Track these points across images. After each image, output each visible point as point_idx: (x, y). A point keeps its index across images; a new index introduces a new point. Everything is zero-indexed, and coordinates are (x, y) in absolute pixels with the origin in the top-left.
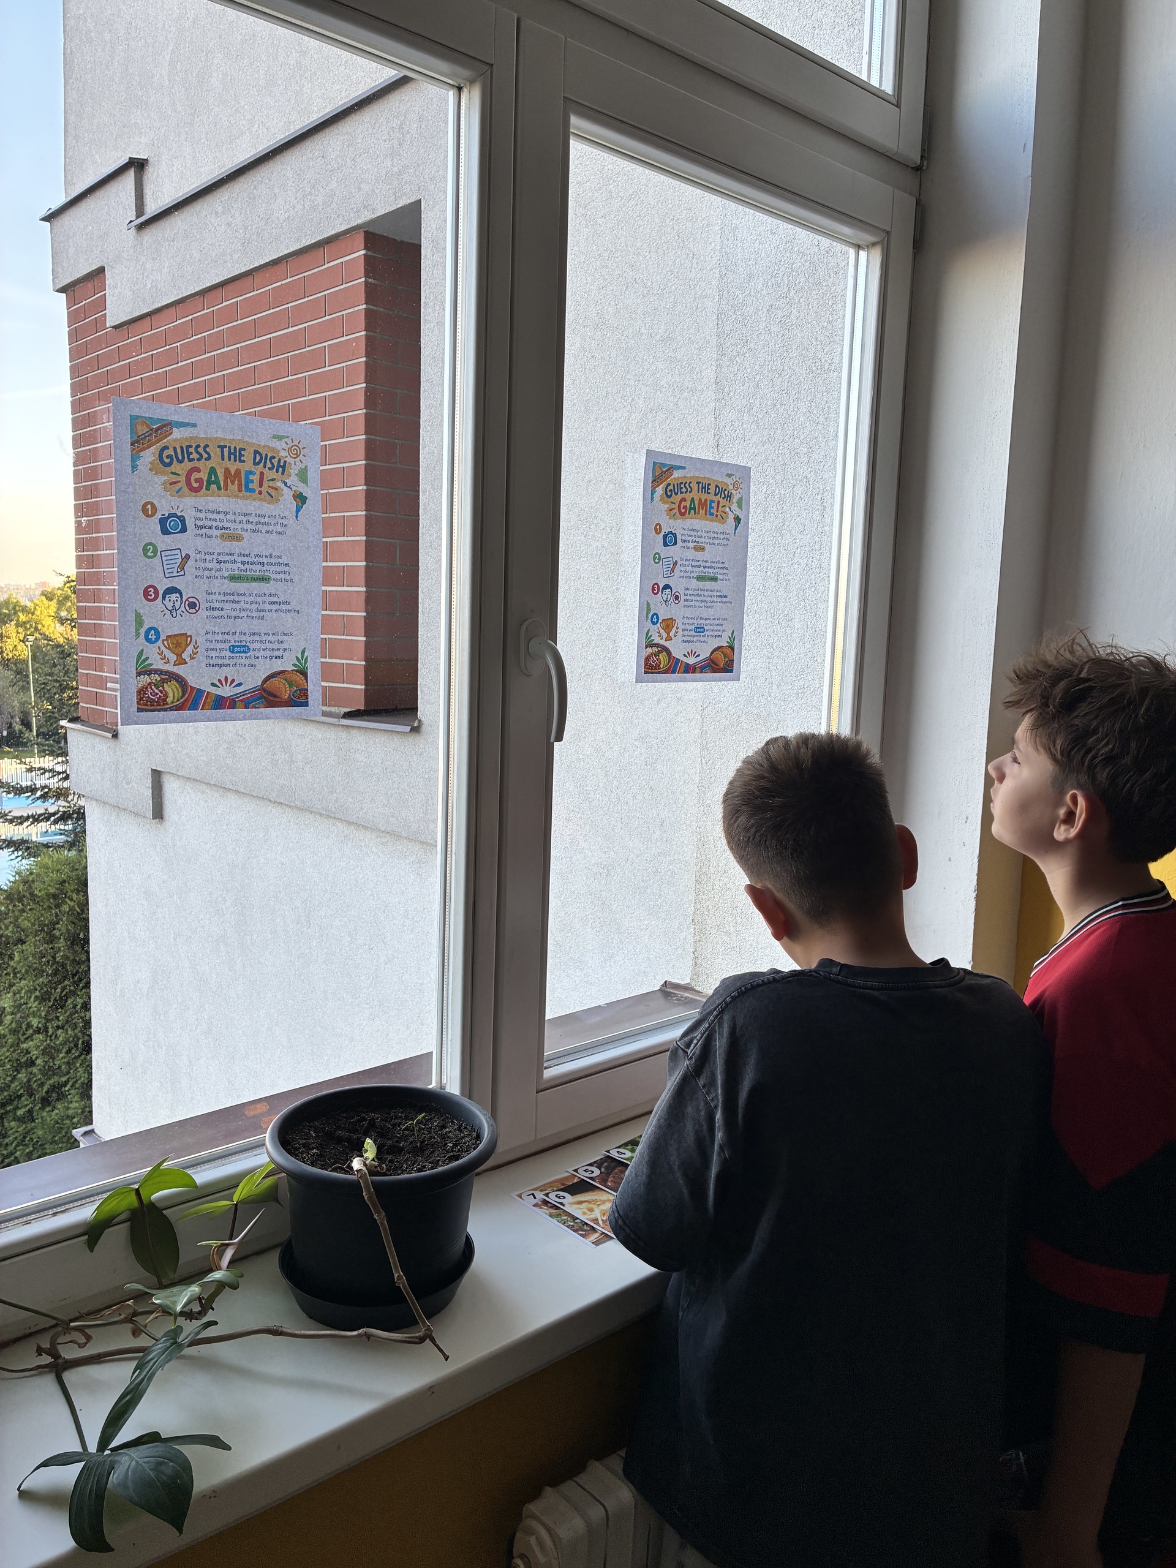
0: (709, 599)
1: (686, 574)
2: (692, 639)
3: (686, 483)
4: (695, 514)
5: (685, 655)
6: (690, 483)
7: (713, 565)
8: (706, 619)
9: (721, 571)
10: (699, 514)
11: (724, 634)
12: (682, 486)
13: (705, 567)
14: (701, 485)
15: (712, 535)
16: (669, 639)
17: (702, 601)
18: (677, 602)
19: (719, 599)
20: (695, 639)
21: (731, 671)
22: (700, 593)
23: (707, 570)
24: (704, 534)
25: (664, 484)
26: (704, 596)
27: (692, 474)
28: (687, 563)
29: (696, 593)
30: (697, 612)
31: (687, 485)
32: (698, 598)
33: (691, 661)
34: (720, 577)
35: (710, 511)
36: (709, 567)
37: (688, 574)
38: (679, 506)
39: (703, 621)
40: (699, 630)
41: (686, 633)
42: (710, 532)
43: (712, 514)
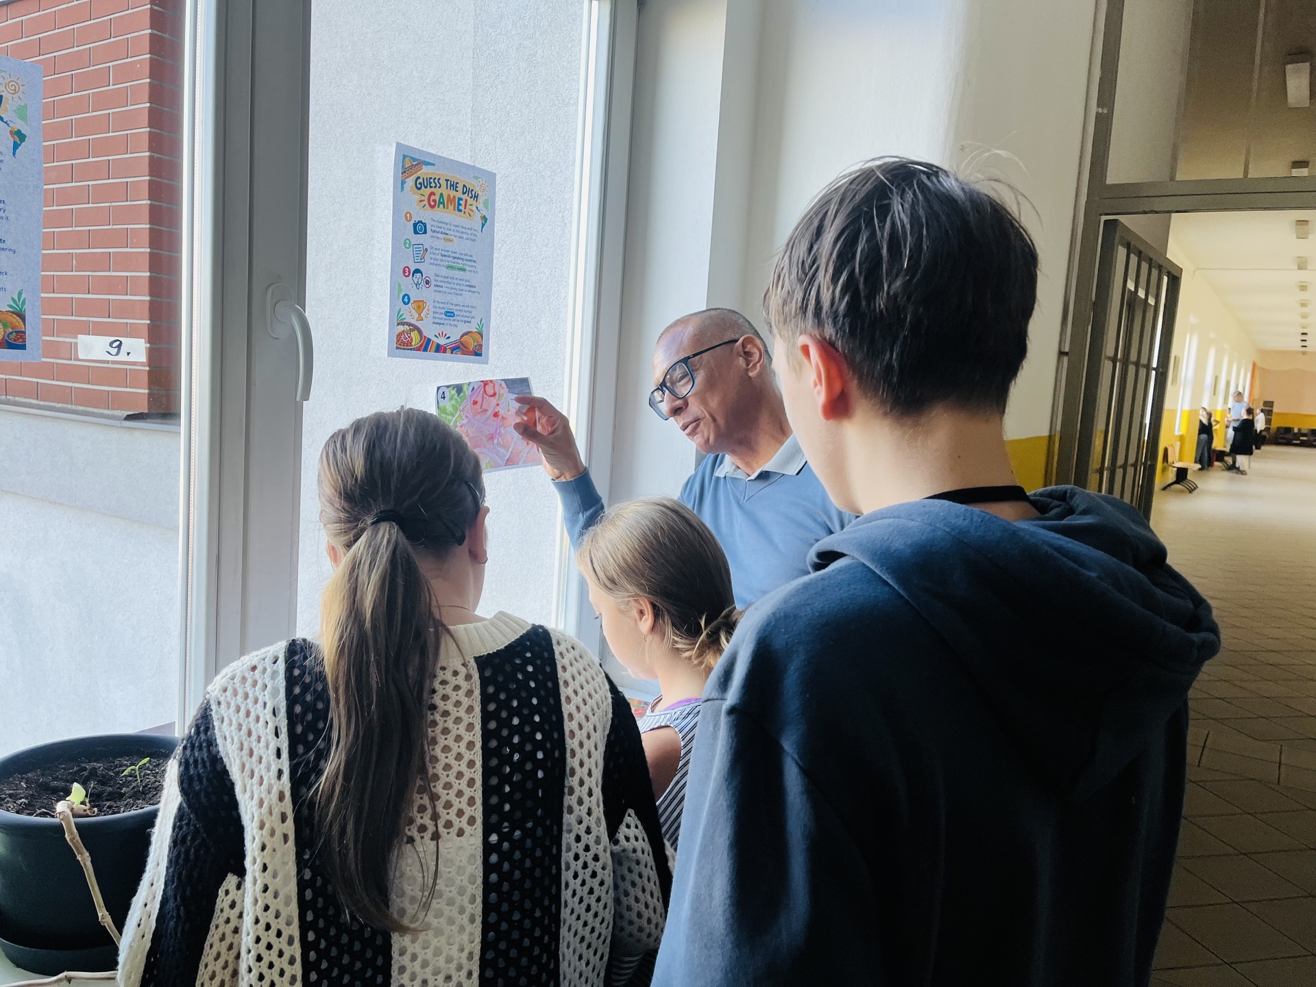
0: (458, 287)
1: (436, 262)
2: (442, 322)
3: (436, 178)
4: (444, 208)
5: (436, 336)
6: (439, 179)
7: (461, 257)
8: (456, 305)
9: (470, 263)
10: (448, 208)
11: (472, 320)
12: (432, 181)
13: (454, 258)
14: (449, 182)
15: (460, 229)
16: (420, 319)
17: (451, 289)
18: (427, 286)
19: (469, 289)
20: (446, 322)
21: (480, 355)
22: (450, 280)
23: (456, 260)
24: (453, 228)
25: (414, 177)
26: (454, 284)
27: (440, 171)
28: (437, 252)
29: (446, 280)
30: (448, 298)
31: (436, 181)
32: (448, 285)
33: (442, 341)
34: (466, 268)
35: (458, 207)
36: (458, 258)
37: (438, 262)
38: (429, 199)
39: (453, 307)
40: (449, 314)
41: (436, 315)
43: (460, 211)
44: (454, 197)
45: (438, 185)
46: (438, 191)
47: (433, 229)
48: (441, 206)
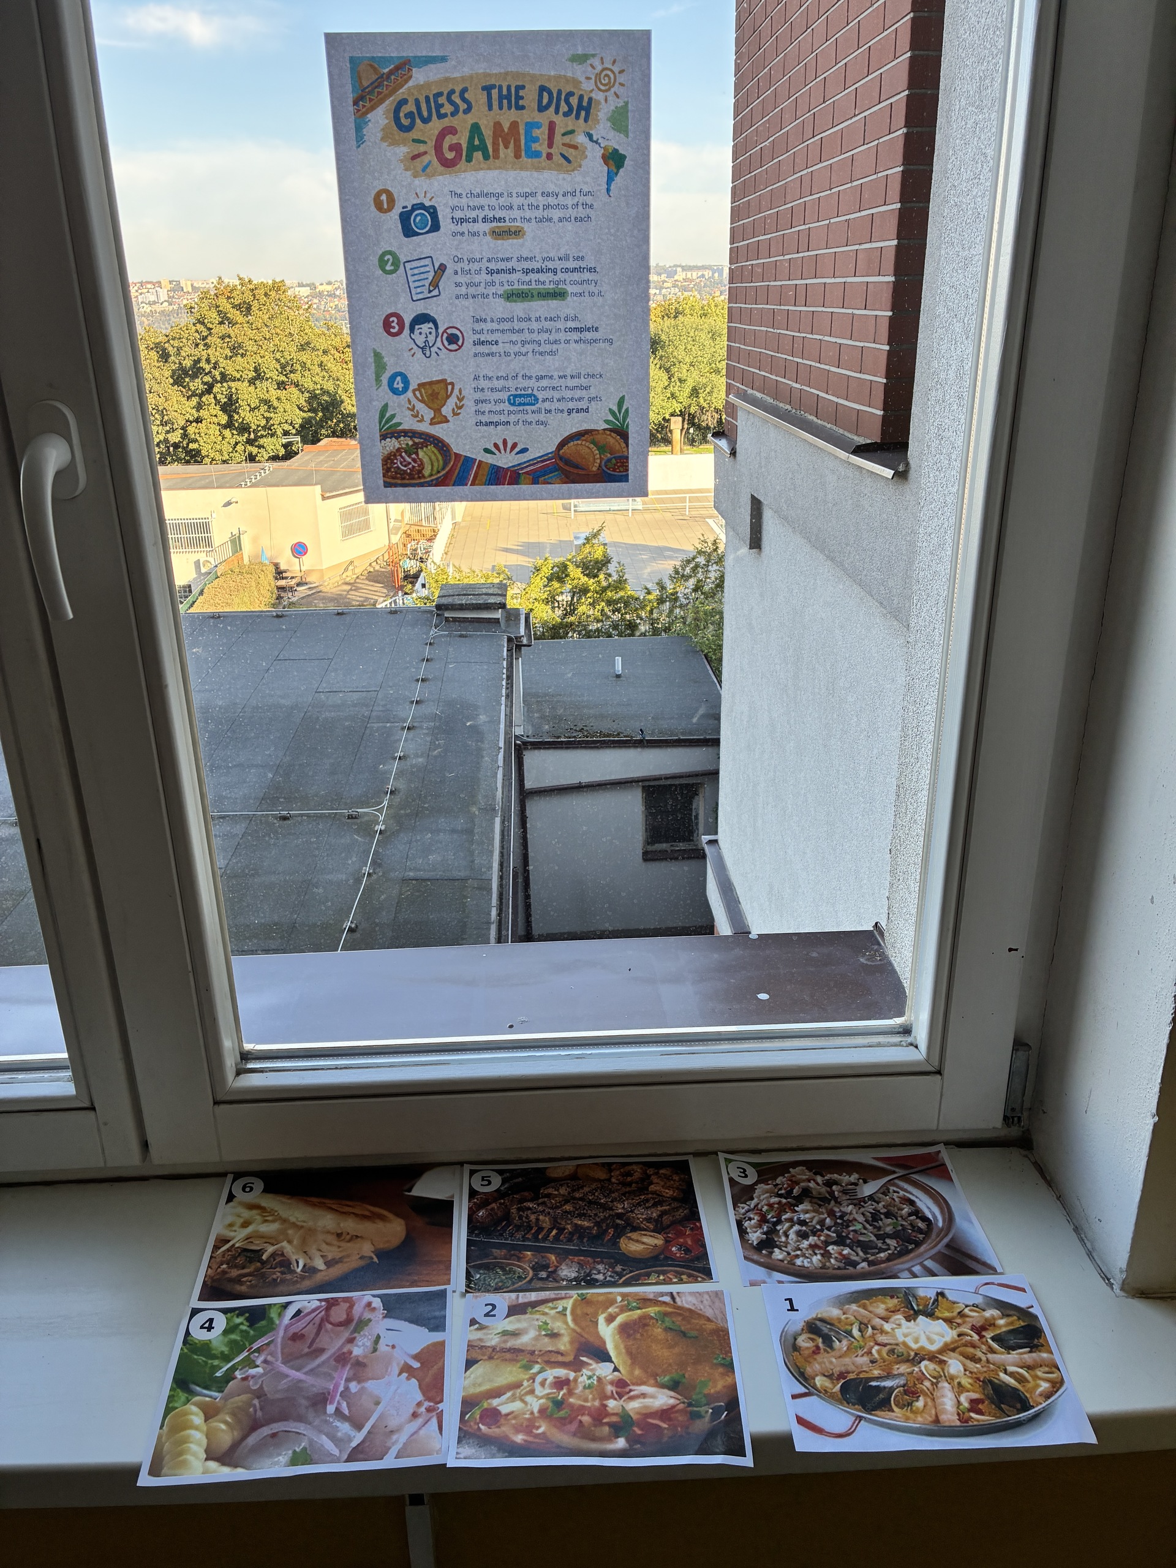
0: (545, 336)
1: (473, 290)
2: (503, 418)
3: (452, 92)
4: (488, 156)
6: (464, 91)
7: (550, 265)
8: (540, 378)
9: (576, 276)
10: (496, 156)
11: (593, 406)
12: (442, 100)
13: (526, 272)
14: (495, 93)
15: (541, 200)
16: (439, 419)
17: (524, 343)
18: (454, 347)
19: (575, 336)
20: (512, 418)
22: (517, 325)
23: (533, 277)
24: (516, 201)
25: (389, 103)
26: (531, 331)
27: (466, 71)
28: (475, 266)
29: (506, 326)
30: (516, 365)
31: (456, 98)
32: (515, 337)
33: (507, 461)
34: (570, 289)
35: (532, 148)
36: (540, 271)
37: (481, 289)
38: (438, 148)
39: (532, 383)
41: (486, 407)
42: (533, 194)
43: (536, 154)
45: (463, 106)
46: (463, 123)
47: (459, 214)
48: (478, 155)
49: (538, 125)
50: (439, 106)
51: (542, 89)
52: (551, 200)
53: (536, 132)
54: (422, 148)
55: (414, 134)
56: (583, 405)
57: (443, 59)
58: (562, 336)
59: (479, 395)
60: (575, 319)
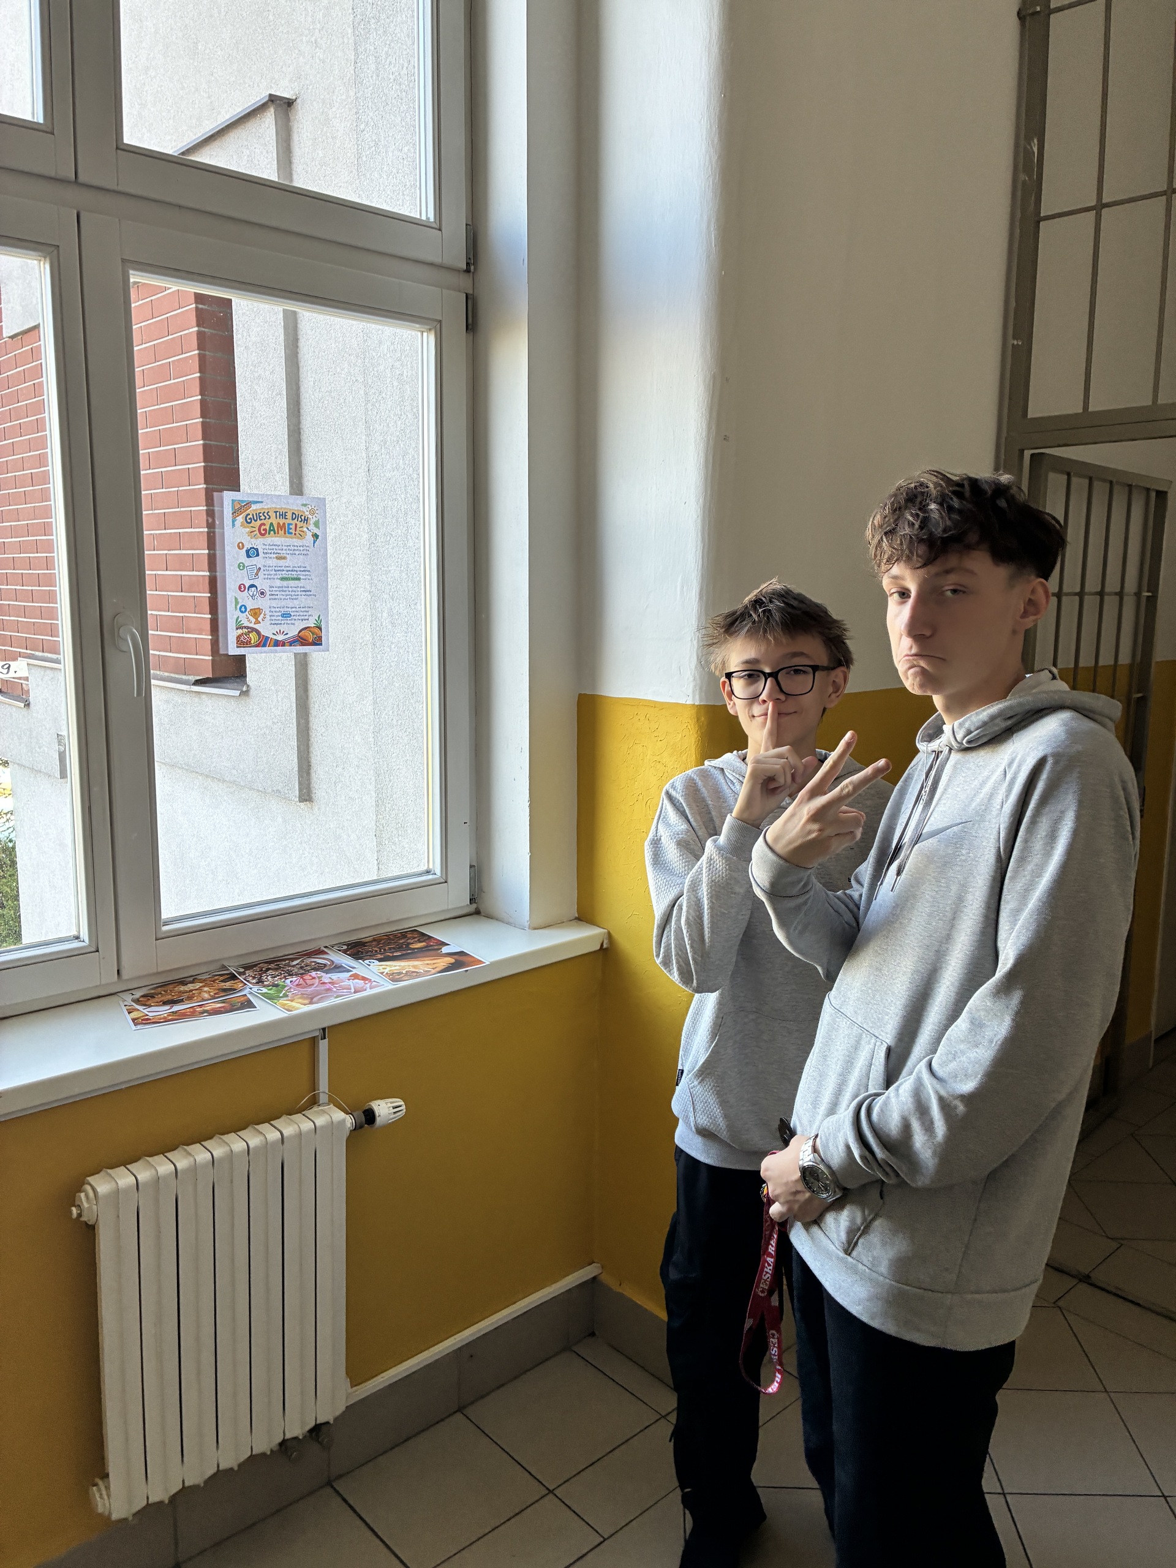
0: (293, 593)
1: (269, 577)
2: (280, 622)
3: (264, 513)
4: (275, 533)
5: (274, 634)
6: (268, 513)
7: (296, 569)
8: (292, 608)
9: (303, 573)
10: (278, 533)
11: (310, 618)
12: (261, 515)
13: (288, 571)
14: (278, 514)
15: (292, 548)
16: (258, 623)
17: (286, 595)
18: (263, 596)
19: (304, 593)
20: (283, 622)
21: (321, 644)
22: (284, 589)
23: (290, 573)
24: (284, 548)
25: (244, 515)
26: (289, 591)
27: (269, 506)
28: (271, 569)
29: (280, 589)
30: (283, 603)
31: (265, 515)
32: (283, 593)
33: (280, 638)
34: (301, 577)
35: (288, 531)
36: (292, 571)
37: (272, 576)
38: (258, 530)
39: (289, 609)
40: (286, 615)
41: (273, 618)
42: (289, 546)
43: (291, 533)
44: (284, 524)
45: (268, 517)
46: (268, 522)
48: (272, 532)
49: (292, 524)
50: (260, 517)
51: (293, 513)
52: (296, 548)
53: (291, 526)
54: (254, 529)
55: (251, 525)
56: (306, 617)
57: (262, 502)
58: (299, 593)
59: (271, 614)
60: (304, 587)
